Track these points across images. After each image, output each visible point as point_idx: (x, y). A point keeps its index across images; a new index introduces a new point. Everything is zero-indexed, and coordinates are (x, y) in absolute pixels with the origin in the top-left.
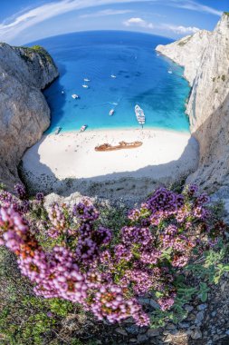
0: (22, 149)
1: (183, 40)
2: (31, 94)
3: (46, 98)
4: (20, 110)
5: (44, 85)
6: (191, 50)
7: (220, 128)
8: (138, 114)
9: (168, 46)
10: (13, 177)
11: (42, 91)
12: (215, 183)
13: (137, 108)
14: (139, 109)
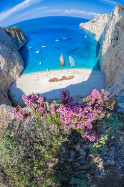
0: (10, 83)
1: (94, 19)
2: (13, 53)
3: (21, 55)
4: (8, 62)
5: (19, 48)
6: (99, 25)
7: (116, 66)
8: (71, 61)
9: (86, 23)
10: (5, 99)
11: (19, 51)
12: (115, 96)
13: (70, 58)
14: (71, 58)
